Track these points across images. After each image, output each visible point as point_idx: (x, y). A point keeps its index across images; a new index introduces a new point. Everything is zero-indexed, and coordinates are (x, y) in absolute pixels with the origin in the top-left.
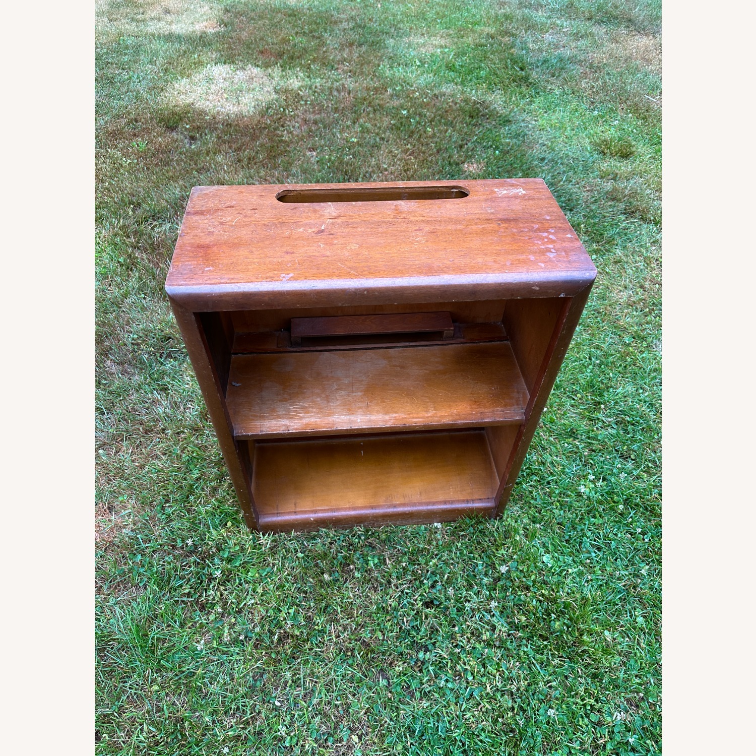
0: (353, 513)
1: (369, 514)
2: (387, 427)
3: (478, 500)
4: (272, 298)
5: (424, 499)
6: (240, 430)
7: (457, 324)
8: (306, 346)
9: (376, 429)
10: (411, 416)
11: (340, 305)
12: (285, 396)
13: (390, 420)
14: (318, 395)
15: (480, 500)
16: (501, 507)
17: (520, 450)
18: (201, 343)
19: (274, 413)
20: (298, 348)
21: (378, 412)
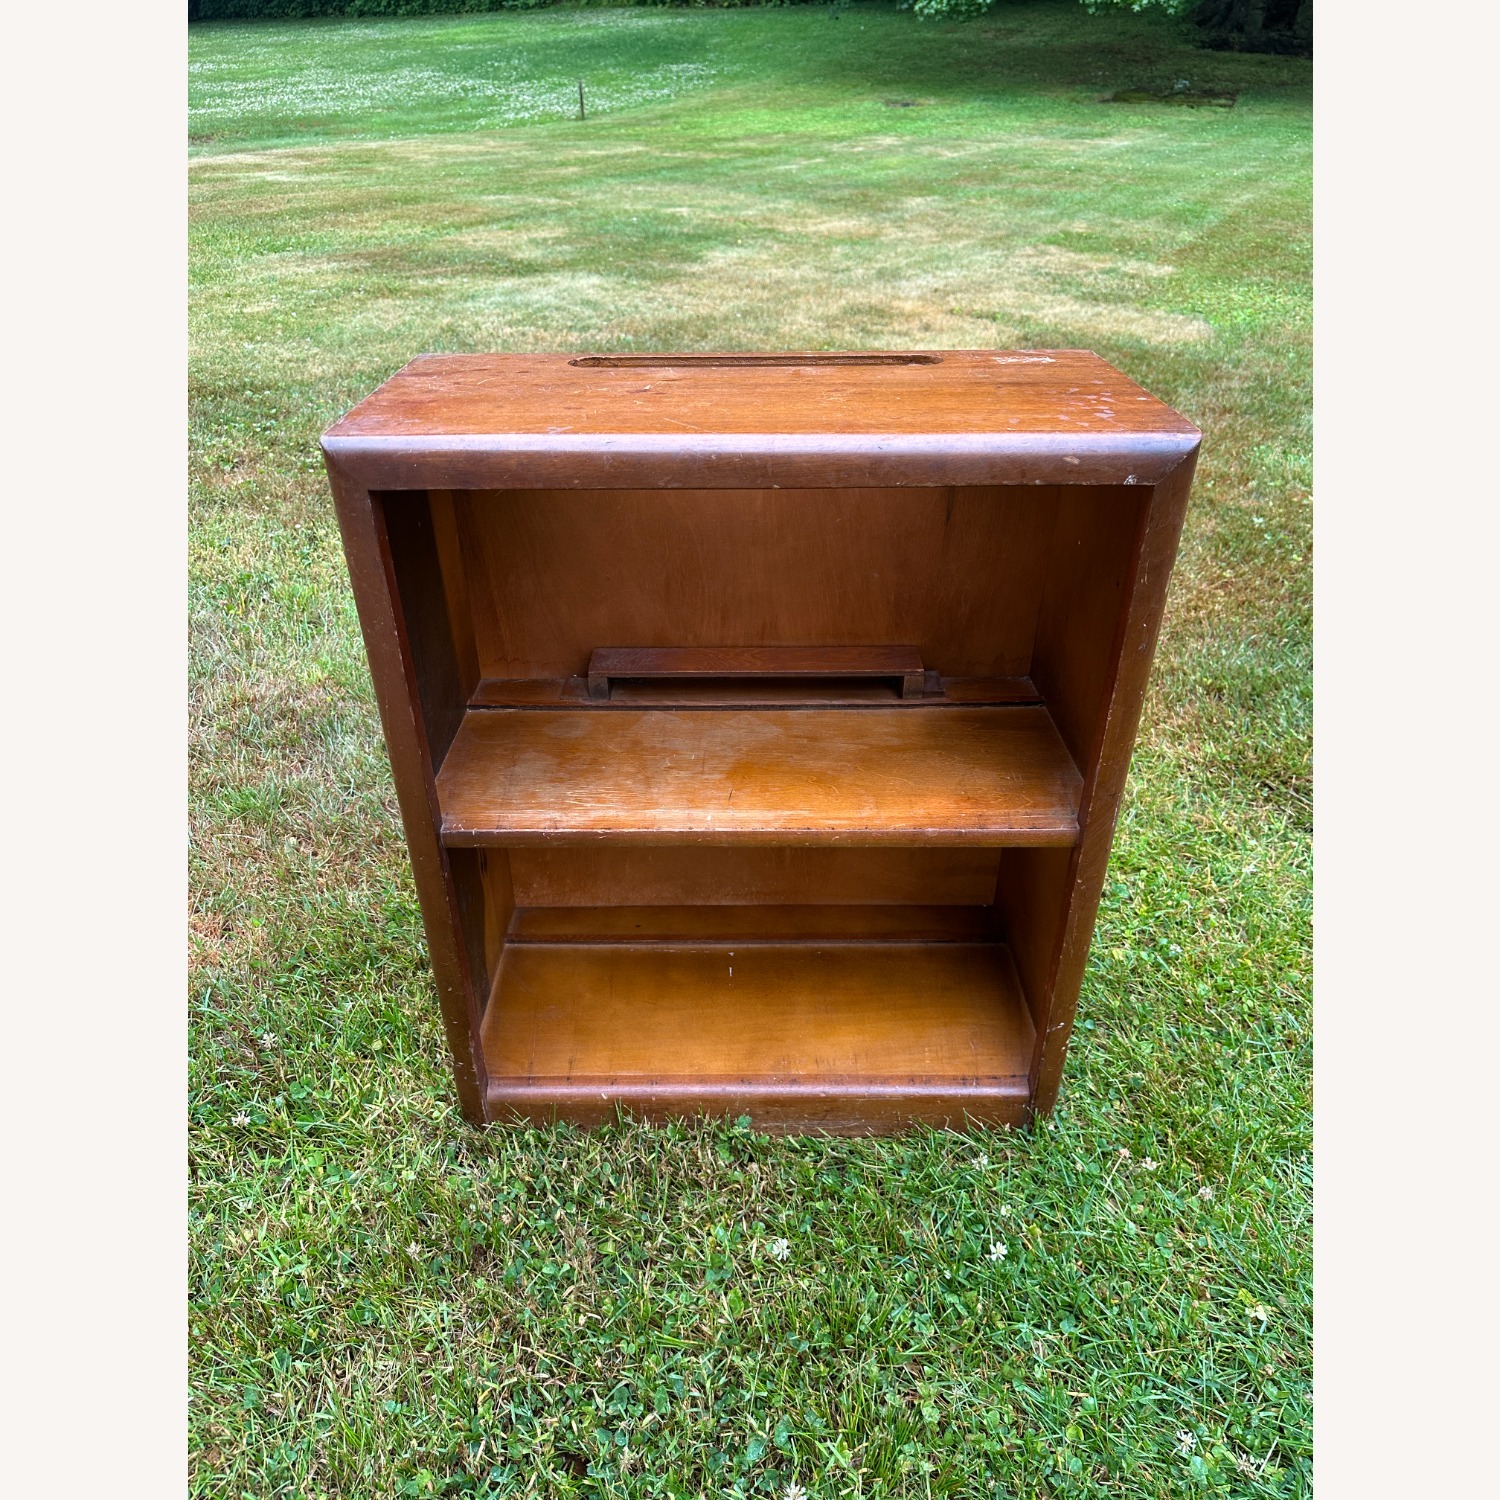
0: (697, 1089)
1: (735, 1094)
2: (769, 833)
3: (989, 1077)
4: (525, 461)
5: (862, 1068)
6: (453, 823)
7: (933, 673)
8: (617, 698)
9: (744, 834)
10: (824, 815)
11: (661, 484)
12: (561, 774)
13: (776, 820)
14: (628, 775)
15: (995, 1080)
16: (1042, 1095)
17: (1074, 915)
18: (382, 571)
19: (531, 800)
20: (601, 702)
21: (752, 807)
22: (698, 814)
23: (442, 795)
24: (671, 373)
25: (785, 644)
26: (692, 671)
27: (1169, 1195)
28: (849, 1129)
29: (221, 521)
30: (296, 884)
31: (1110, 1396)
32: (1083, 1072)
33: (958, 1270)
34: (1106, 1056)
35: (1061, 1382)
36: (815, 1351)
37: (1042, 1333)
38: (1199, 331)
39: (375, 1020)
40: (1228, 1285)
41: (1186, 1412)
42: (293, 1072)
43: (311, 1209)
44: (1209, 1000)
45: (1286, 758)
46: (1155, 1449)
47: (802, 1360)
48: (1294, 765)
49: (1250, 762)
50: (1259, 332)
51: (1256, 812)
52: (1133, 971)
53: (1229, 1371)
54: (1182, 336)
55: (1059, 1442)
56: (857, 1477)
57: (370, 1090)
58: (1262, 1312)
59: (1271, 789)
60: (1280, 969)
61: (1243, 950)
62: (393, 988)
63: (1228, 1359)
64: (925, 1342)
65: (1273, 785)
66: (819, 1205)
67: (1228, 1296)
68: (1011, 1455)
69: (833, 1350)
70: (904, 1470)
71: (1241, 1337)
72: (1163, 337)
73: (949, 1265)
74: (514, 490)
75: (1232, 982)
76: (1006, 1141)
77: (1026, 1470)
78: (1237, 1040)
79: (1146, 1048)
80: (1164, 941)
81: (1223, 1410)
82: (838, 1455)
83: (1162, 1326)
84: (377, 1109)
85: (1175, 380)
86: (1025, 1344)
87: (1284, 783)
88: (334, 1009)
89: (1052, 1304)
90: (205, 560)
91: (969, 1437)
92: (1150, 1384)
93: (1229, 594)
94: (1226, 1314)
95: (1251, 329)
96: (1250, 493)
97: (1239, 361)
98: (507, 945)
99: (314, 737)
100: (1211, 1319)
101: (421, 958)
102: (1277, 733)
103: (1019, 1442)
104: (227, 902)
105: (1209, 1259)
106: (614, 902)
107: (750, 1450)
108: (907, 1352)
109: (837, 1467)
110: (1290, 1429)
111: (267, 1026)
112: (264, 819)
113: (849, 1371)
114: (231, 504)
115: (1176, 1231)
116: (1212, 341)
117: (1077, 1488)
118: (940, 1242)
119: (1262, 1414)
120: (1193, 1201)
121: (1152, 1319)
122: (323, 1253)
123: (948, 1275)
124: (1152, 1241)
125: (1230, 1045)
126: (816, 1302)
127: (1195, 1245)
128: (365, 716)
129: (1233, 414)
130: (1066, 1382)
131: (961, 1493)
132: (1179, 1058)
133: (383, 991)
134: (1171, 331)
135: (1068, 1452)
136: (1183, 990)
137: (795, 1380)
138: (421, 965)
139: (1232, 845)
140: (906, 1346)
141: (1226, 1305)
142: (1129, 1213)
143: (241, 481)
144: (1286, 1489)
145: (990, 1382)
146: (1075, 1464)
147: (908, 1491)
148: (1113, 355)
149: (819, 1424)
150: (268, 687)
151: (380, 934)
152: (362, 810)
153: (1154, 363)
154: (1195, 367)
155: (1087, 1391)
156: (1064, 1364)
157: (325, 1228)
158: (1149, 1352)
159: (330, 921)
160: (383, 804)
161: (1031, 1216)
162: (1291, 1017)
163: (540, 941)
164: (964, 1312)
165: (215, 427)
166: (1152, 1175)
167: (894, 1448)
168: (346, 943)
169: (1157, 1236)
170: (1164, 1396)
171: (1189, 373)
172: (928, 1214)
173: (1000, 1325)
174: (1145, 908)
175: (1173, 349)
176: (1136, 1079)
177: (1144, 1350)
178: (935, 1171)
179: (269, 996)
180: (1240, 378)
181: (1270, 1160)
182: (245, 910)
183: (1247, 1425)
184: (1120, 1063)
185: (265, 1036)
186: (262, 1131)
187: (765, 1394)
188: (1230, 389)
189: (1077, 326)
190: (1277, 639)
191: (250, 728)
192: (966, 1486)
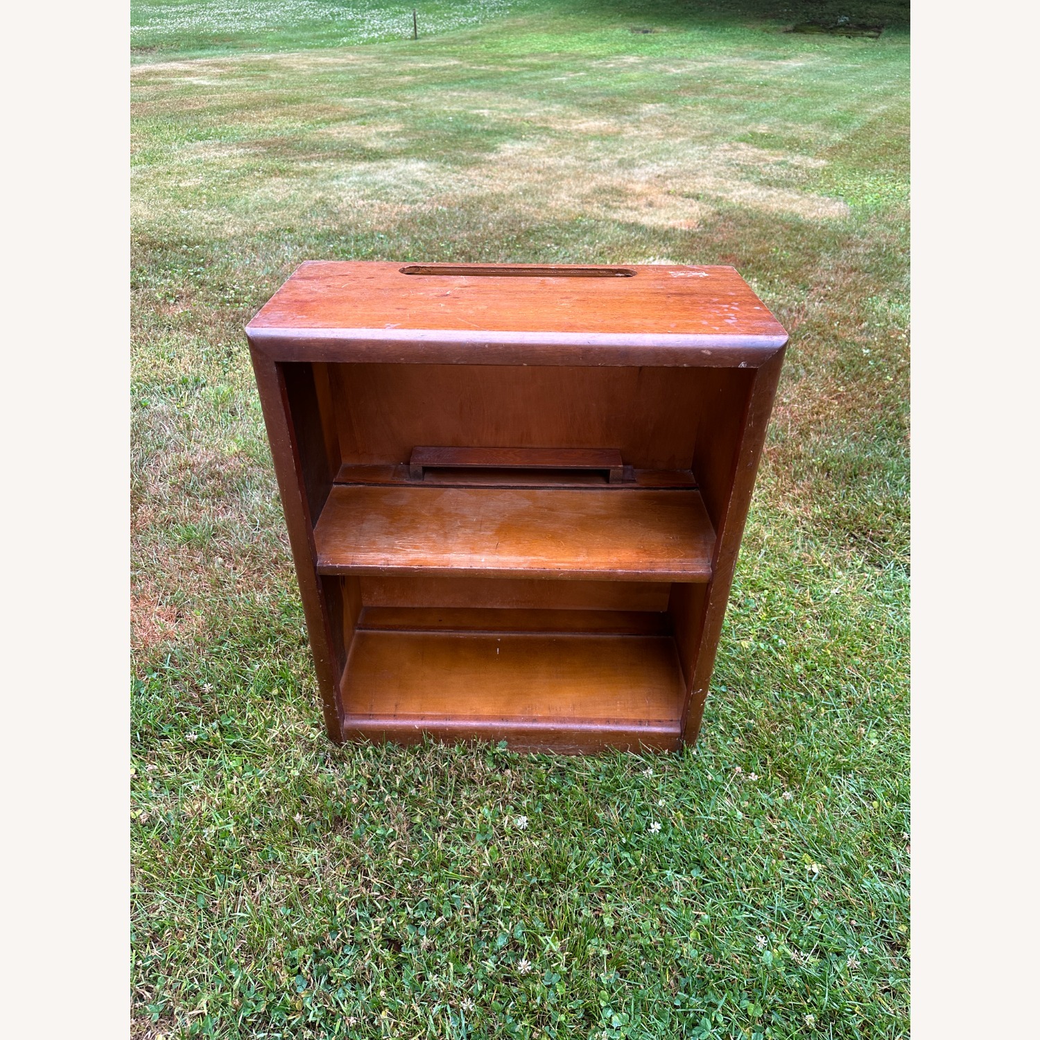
0: (474, 724)
1: (498, 727)
2: (520, 571)
3: (656, 721)
4: (371, 346)
5: (577, 713)
6: (326, 560)
7: (630, 467)
8: (428, 479)
9: (504, 571)
10: (554, 559)
11: (454, 362)
12: (392, 529)
13: (525, 562)
14: (434, 531)
15: (660, 722)
16: (689, 733)
17: (708, 625)
18: (282, 410)
19: (373, 547)
20: (417, 482)
21: (510, 554)
22: (476, 557)
23: (317, 542)
24: (464, 280)
25: (536, 446)
26: (475, 463)
27: (765, 796)
28: (569, 750)
29: (168, 340)
30: (222, 588)
31: (718, 915)
32: (717, 719)
33: (630, 838)
34: (733, 709)
35: (690, 905)
36: (541, 884)
37: (680, 876)
38: (839, 210)
39: (274, 677)
40: (797, 851)
41: (764, 925)
42: (223, 708)
43: (235, 791)
44: (801, 675)
45: (867, 518)
46: (744, 946)
47: (532, 889)
48: (872, 522)
49: (843, 520)
50: (882, 210)
51: (845, 553)
52: (754, 655)
53: (793, 902)
54: (828, 214)
55: (686, 940)
56: (563, 957)
57: (271, 720)
58: (816, 868)
59: (855, 537)
60: (849, 656)
61: (826, 644)
62: (285, 656)
63: (792, 895)
64: (608, 880)
65: (856, 535)
66: (547, 796)
67: (795, 857)
68: (656, 947)
69: (552, 883)
70: (591, 954)
71: (802, 882)
72: (814, 214)
73: (625, 835)
74: (364, 363)
75: (817, 664)
76: (666, 760)
77: (663, 955)
78: (816, 701)
79: (758, 704)
80: (776, 637)
81: (787, 925)
82: (552, 944)
83: (754, 874)
84: (275, 732)
85: (819, 247)
86: (670, 883)
87: (864, 534)
88: (248, 669)
89: (687, 859)
90: (159, 367)
91: (632, 936)
92: (744, 909)
93: (841, 403)
94: (794, 868)
95: (876, 209)
96: (862, 331)
97: (865, 233)
98: (357, 631)
99: (233, 491)
100: (785, 871)
101: (303, 638)
102: (864, 500)
103: (661, 939)
104: (179, 599)
105: (787, 836)
106: (426, 605)
107: (499, 939)
108: (597, 886)
109: (551, 951)
110: (826, 936)
111: (206, 679)
112: (202, 545)
113: (561, 896)
114: (175, 328)
115: (767, 817)
116: (848, 218)
117: (694, 967)
118: (620, 821)
119: (809, 928)
120: (780, 800)
121: (748, 870)
122: (243, 818)
123: (624, 841)
124: (752, 824)
125: (811, 704)
126: (542, 855)
127: (779, 826)
128: (266, 478)
129: (857, 273)
130: (693, 906)
131: (625, 968)
132: (778, 712)
133: (279, 658)
134: (820, 210)
135: (690, 946)
136: (785, 669)
137: (528, 900)
138: (303, 642)
139: (826, 574)
140: (596, 882)
141: (795, 863)
142: (739, 806)
143: (181, 311)
144: (821, 971)
145: (646, 905)
146: (694, 953)
147: (593, 965)
148: (778, 227)
149: (541, 926)
150: (201, 456)
151: (277, 621)
152: (265, 540)
153: (806, 234)
154: (835, 237)
155: (705, 911)
156: (692, 895)
157: (244, 802)
158: (745, 889)
159: (245, 613)
160: (278, 537)
161: (678, 807)
162: (852, 687)
163: (378, 629)
164: (632, 863)
165: (162, 271)
166: (755, 784)
167: (585, 941)
168: (255, 627)
169: (755, 820)
170: (751, 915)
171: (830, 242)
172: (615, 803)
173: (655, 871)
174: (765, 614)
175: (820, 224)
176: (749, 724)
177: (742, 888)
178: (621, 778)
179: (207, 659)
180: (864, 246)
181: (829, 775)
182: (190, 604)
183: (801, 934)
184: (741, 714)
185: (205, 685)
186: (205, 744)
187: (509, 907)
188: (857, 254)
189: (755, 204)
190: (870, 435)
191: (191, 484)
192: (629, 964)
